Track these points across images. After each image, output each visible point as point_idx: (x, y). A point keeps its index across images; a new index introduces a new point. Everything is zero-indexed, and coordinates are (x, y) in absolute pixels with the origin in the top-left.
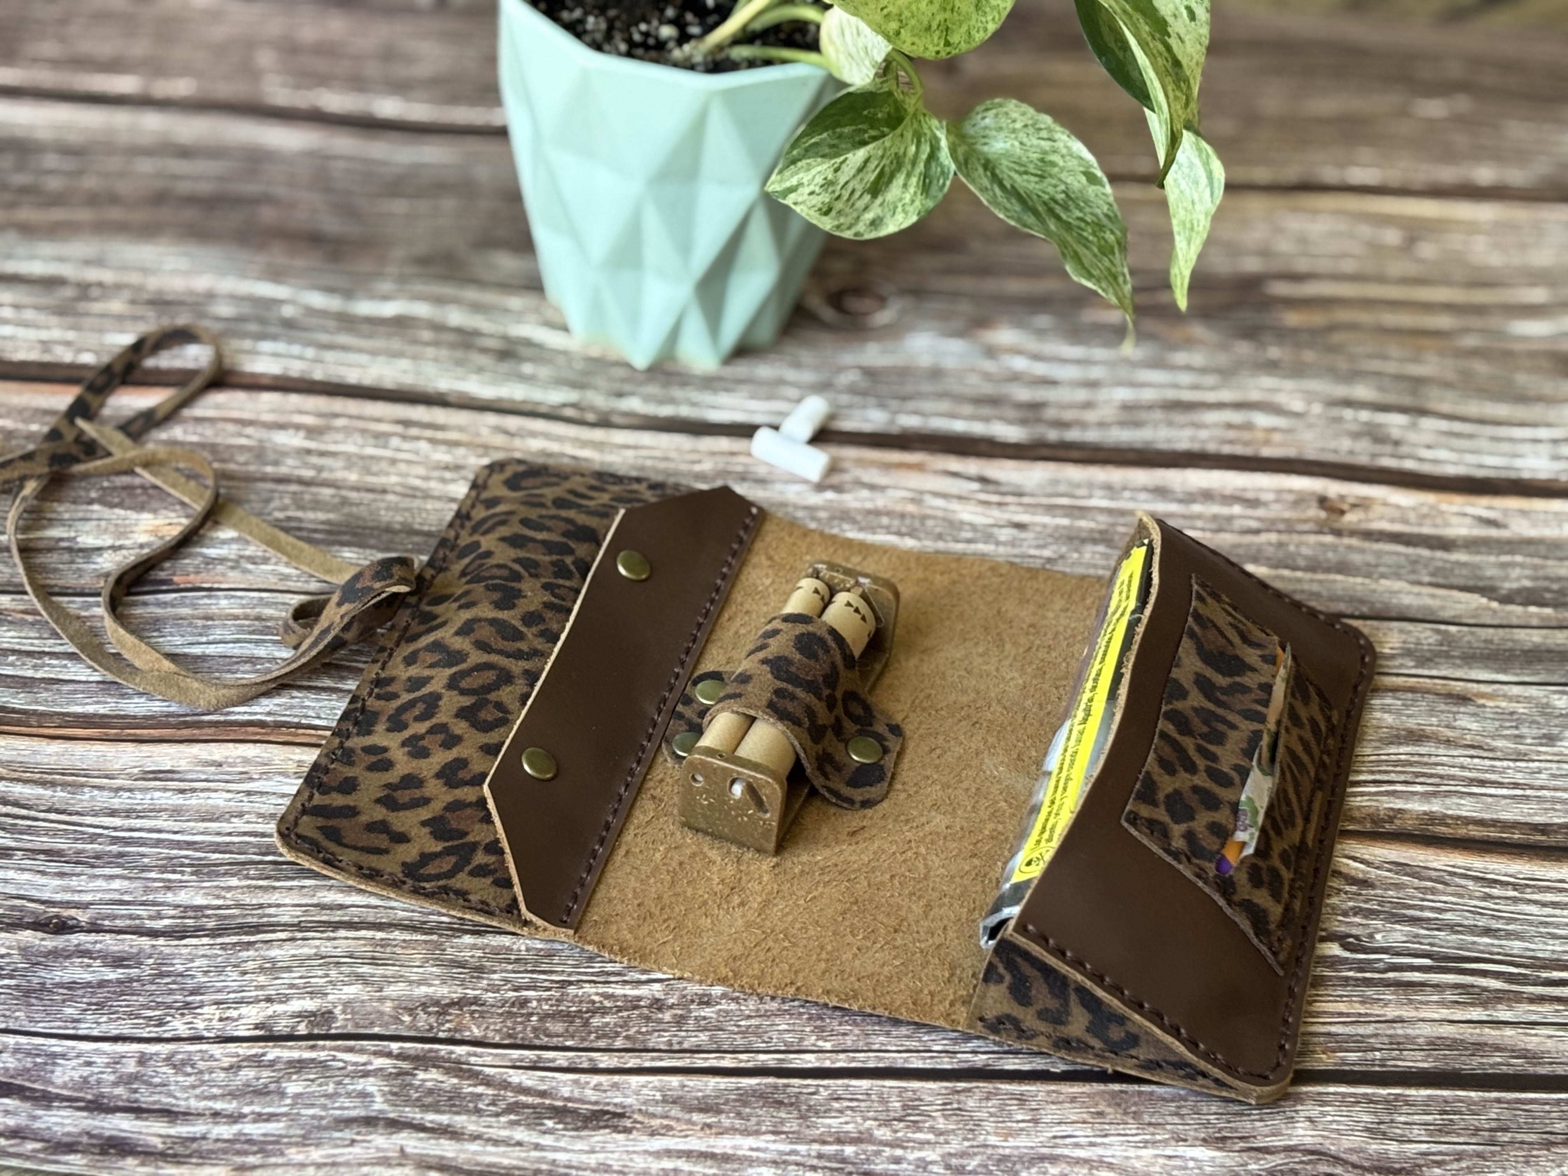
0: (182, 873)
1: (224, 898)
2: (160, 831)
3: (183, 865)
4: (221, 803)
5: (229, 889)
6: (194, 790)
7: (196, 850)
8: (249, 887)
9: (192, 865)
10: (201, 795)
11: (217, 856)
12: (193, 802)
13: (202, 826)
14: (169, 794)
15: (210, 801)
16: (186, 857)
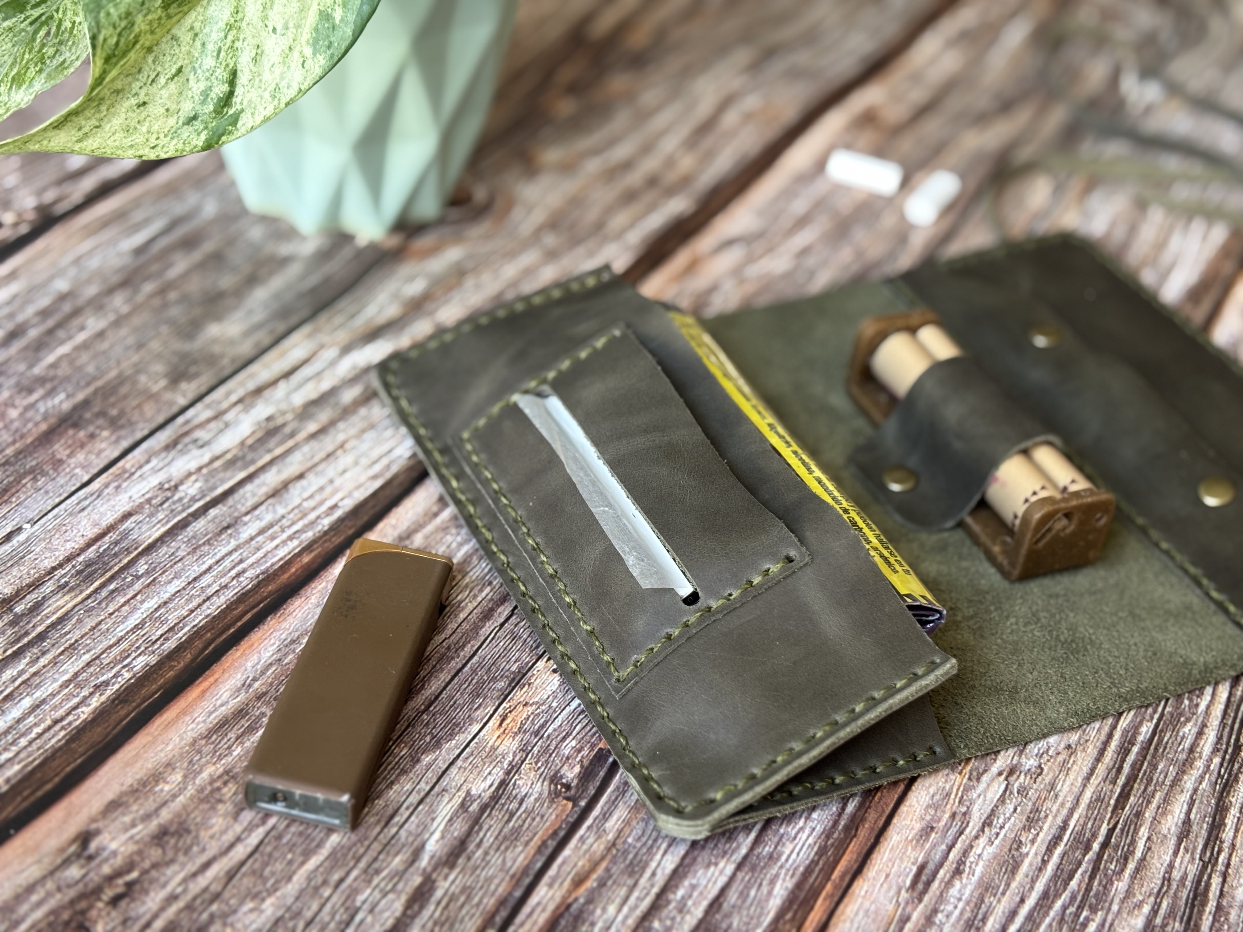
0: (1088, 920)
1: (1142, 902)
2: (1013, 914)
3: (1077, 915)
4: (991, 850)
5: (1129, 893)
6: (961, 863)
7: (1057, 896)
8: (1133, 878)
9: (1080, 908)
10: (972, 859)
11: (1074, 884)
12: (979, 870)
13: (1020, 876)
14: (957, 884)
15: (985, 856)
16: (1065, 908)
